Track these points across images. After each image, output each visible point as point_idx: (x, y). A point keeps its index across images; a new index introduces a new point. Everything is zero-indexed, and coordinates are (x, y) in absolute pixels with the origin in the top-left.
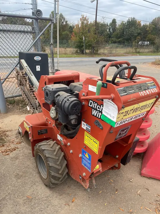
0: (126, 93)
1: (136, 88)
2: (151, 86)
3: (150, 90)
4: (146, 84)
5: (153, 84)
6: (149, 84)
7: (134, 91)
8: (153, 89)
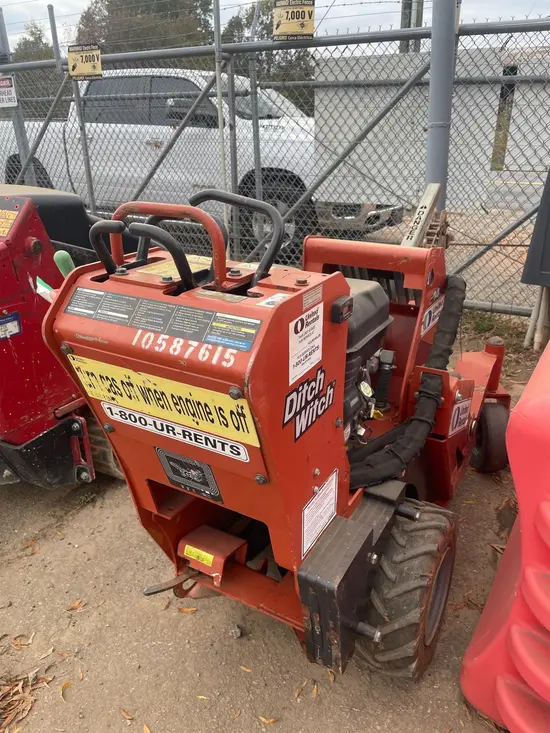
0: (93, 313)
2: (225, 334)
3: (195, 344)
4: (209, 317)
5: (246, 333)
6: (222, 323)
7: (127, 316)
8: (220, 349)
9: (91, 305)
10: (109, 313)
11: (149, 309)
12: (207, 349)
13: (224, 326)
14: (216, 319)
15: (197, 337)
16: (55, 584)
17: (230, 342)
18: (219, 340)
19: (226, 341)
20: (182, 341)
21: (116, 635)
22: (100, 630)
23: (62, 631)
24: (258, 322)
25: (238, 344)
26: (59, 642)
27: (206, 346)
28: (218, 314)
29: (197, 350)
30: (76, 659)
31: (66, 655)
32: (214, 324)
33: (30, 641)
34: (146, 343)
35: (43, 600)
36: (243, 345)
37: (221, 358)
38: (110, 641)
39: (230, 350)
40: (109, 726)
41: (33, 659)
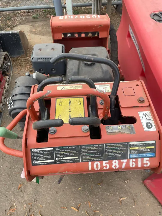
0: (53, 161)
1: (88, 153)
2: (139, 152)
3: (125, 161)
4: (126, 146)
5: (150, 149)
6: (135, 147)
7: (77, 157)
8: (140, 159)
9: (49, 157)
10: (64, 158)
11: (89, 150)
12: (133, 161)
13: (137, 148)
14: (130, 146)
15: (124, 157)
16: (6, 184)
17: (144, 155)
18: (137, 156)
19: (141, 155)
20: (117, 161)
21: (41, 187)
22: (35, 189)
23: (23, 197)
24: (154, 142)
25: (148, 155)
26: (25, 201)
27: (131, 160)
28: (130, 143)
29: (128, 163)
30: (35, 202)
31: (31, 203)
32: (130, 149)
33: (15, 207)
34: (97, 167)
35: (7, 191)
36: (150, 155)
37: (143, 163)
38: (40, 190)
39: (145, 159)
40: (62, 214)
41: (22, 211)
